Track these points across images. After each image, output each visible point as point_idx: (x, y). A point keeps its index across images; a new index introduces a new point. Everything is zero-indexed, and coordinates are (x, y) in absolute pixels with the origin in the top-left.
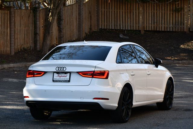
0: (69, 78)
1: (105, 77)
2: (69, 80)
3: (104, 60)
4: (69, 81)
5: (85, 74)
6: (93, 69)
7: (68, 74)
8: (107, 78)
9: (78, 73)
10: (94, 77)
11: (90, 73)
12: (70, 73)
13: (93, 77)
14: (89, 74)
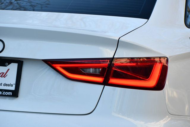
0: (13, 81)
1: (152, 82)
2: (13, 88)
3: (146, 14)
4: (15, 94)
5: (77, 68)
6: (107, 53)
7: (14, 67)
8: (160, 86)
9: (51, 63)
10: (113, 81)
11: (95, 68)
12: (20, 62)
13: (105, 83)
14: (91, 70)
